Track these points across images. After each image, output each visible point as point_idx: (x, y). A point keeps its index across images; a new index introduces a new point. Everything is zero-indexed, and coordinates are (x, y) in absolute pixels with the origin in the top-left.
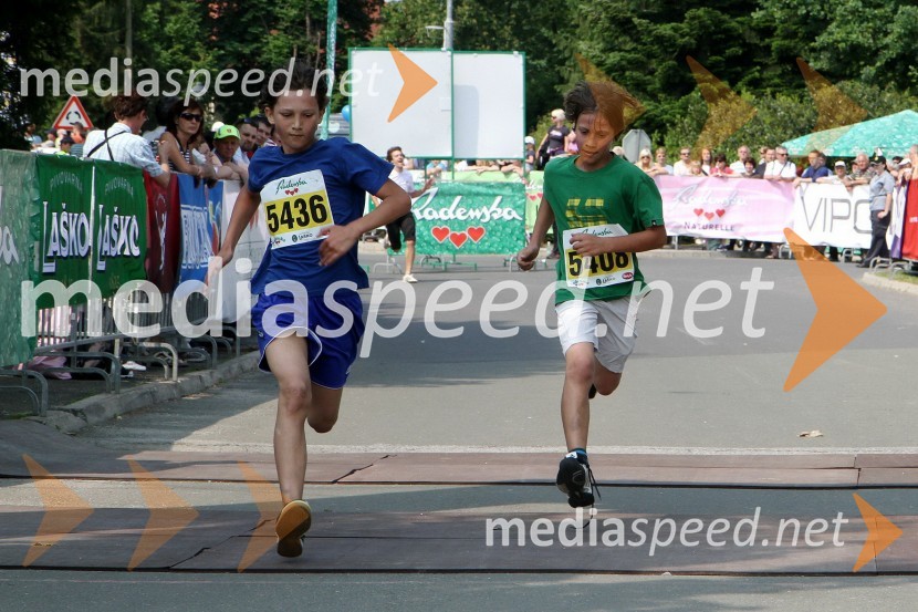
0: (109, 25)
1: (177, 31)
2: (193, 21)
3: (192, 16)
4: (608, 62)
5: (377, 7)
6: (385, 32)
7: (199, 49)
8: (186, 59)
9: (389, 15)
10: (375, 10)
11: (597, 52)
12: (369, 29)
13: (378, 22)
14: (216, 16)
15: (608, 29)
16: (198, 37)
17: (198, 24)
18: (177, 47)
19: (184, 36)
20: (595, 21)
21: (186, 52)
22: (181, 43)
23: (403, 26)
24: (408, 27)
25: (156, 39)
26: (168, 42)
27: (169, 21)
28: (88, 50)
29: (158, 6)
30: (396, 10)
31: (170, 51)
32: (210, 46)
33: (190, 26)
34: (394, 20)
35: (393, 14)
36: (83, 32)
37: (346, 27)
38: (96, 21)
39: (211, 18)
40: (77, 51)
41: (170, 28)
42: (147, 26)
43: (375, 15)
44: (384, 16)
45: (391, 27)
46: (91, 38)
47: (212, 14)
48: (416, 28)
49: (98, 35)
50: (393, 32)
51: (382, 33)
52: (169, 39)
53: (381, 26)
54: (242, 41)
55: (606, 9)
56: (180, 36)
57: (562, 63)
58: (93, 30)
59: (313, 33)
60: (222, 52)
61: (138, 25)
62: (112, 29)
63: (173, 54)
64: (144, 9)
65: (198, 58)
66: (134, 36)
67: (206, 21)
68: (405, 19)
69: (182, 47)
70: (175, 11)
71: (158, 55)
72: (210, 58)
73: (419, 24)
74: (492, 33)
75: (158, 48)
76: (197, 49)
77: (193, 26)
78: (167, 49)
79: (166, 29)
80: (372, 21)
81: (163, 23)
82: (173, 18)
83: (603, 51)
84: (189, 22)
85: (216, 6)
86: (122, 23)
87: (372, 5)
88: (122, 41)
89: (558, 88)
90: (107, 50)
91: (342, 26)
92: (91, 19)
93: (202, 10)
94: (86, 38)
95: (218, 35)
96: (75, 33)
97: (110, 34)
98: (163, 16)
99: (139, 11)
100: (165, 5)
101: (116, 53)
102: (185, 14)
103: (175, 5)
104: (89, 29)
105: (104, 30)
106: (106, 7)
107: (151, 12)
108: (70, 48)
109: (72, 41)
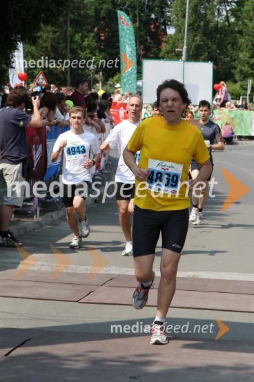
0: (61, 41)
1: (88, 45)
2: (94, 41)
3: (93, 38)
4: (251, 62)
5: (165, 36)
8: (91, 56)
9: (169, 40)
11: (247, 58)
12: (161, 44)
13: (165, 42)
14: (103, 38)
15: (251, 49)
16: (96, 48)
17: (96, 42)
18: (88, 51)
19: (90, 46)
20: (247, 46)
21: (91, 53)
22: (89, 49)
23: (174, 44)
25: (79, 48)
27: (85, 41)
28: (53, 51)
29: (80, 34)
30: (171, 38)
31: (84, 53)
32: (101, 51)
34: (170, 42)
36: (51, 44)
38: (56, 40)
39: (101, 39)
40: (49, 51)
41: (85, 43)
42: (76, 42)
43: (164, 39)
44: (167, 40)
45: (169, 44)
46: (55, 47)
49: (56, 45)
50: (170, 46)
51: (166, 47)
52: (85, 48)
53: (165, 44)
54: (113, 48)
55: (251, 41)
57: (234, 60)
58: (55, 43)
59: (140, 46)
61: (72, 42)
62: (63, 43)
63: (86, 54)
64: (75, 35)
65: (95, 55)
66: (71, 46)
67: (99, 40)
68: (175, 41)
70: (86, 37)
71: (80, 54)
72: (101, 56)
74: (209, 48)
75: (79, 51)
76: (96, 52)
77: (94, 44)
79: (84, 44)
80: (162, 41)
82: (87, 39)
83: (249, 58)
84: (92, 41)
85: (103, 35)
86: (65, 40)
87: (163, 35)
88: (66, 48)
89: (232, 71)
90: (60, 51)
91: (150, 43)
92: (54, 39)
93: (97, 36)
94: (52, 46)
95: (104, 46)
96: (48, 45)
97: (61, 45)
98: (82, 39)
99: (72, 37)
100: (83, 34)
101: (64, 52)
102: (91, 38)
103: (86, 34)
104: (53, 43)
105: (59, 43)
106: (60, 35)
107: (77, 37)
108: (46, 50)
109: (47, 47)
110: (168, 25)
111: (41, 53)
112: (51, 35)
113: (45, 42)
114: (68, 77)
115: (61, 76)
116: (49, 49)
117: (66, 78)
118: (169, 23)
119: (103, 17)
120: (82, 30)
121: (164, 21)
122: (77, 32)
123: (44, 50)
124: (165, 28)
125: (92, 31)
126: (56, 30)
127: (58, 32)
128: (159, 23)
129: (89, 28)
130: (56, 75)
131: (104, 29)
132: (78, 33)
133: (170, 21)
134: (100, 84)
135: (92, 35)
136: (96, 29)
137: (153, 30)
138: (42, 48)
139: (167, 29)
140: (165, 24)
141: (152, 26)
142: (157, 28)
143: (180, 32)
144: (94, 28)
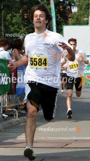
1: (16, 22)
2: (20, 19)
3: (20, 17)
5: (70, 14)
6: (73, 20)
7: (22, 27)
8: (18, 29)
9: (73, 16)
10: (70, 15)
12: (68, 20)
13: (70, 18)
16: (21, 23)
17: (21, 19)
18: (16, 26)
19: (18, 23)
21: (18, 28)
22: (17, 25)
23: (77, 19)
24: (79, 19)
25: (10, 24)
26: (13, 25)
27: (14, 19)
29: (10, 15)
30: (75, 14)
31: (14, 27)
32: (25, 26)
33: (19, 20)
34: (75, 17)
35: (75, 15)
37: (62, 19)
39: (25, 18)
41: (14, 21)
42: (8, 20)
43: (70, 16)
44: (72, 16)
47: (25, 17)
48: (81, 19)
50: (75, 20)
51: (72, 21)
52: (14, 24)
53: (71, 19)
56: (17, 23)
60: (28, 27)
61: (5, 20)
63: (15, 28)
64: (7, 16)
65: (21, 29)
66: (4, 24)
67: (23, 19)
68: (78, 17)
69: (17, 26)
70: (15, 16)
71: (10, 28)
72: (25, 29)
73: (82, 18)
75: (10, 26)
76: (21, 27)
77: (20, 20)
78: (13, 27)
79: (13, 21)
80: (69, 18)
81: (12, 20)
82: (15, 18)
84: (19, 19)
85: (26, 15)
87: (69, 13)
91: (60, 19)
93: (23, 16)
95: (27, 22)
98: (12, 18)
99: (5, 17)
100: (12, 15)
102: (18, 17)
103: (15, 14)
107: (9, 17)
110: (72, 6)
118: (73, 4)
119: (26, 2)
120: (11, 12)
121: (70, 3)
122: (8, 13)
124: (71, 8)
128: (66, 5)
129: (16, 10)
131: (27, 11)
132: (9, 14)
133: (73, 2)
135: (18, 15)
137: (61, 10)
139: (72, 9)
140: (70, 5)
141: (61, 7)
142: (64, 8)
143: (82, 10)
144: (20, 10)
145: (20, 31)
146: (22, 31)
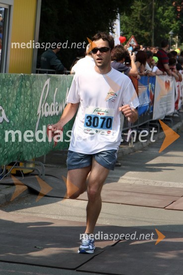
0: (148, 13)
1: (168, 15)
3: (172, 11)
8: (170, 23)
14: (179, 10)
16: (174, 17)
17: (174, 13)
18: (167, 20)
19: (169, 17)
21: (170, 21)
25: (161, 18)
26: (164, 18)
28: (141, 21)
29: (162, 8)
32: (177, 20)
36: (140, 15)
38: (144, 12)
39: (178, 11)
40: (138, 21)
41: (166, 14)
42: (159, 13)
49: (144, 16)
58: (143, 14)
61: (156, 13)
62: (149, 14)
63: (166, 22)
64: (158, 8)
65: (173, 23)
66: (155, 16)
67: (176, 12)
70: (167, 9)
71: (161, 22)
72: (177, 24)
75: (161, 20)
76: (173, 21)
78: (164, 20)
82: (167, 11)
84: (171, 13)
85: (179, 7)
86: (151, 12)
88: (151, 18)
90: (147, 20)
92: (142, 12)
93: (175, 9)
94: (141, 17)
95: (180, 16)
96: (138, 16)
97: (148, 16)
98: (164, 11)
99: (156, 9)
100: (164, 7)
101: (149, 21)
102: (170, 10)
103: (167, 7)
104: (142, 14)
105: (146, 15)
106: (147, 8)
107: (160, 10)
108: (136, 20)
109: (137, 18)
111: (132, 22)
112: (140, 9)
113: (136, 14)
114: (153, 40)
115: (147, 39)
116: (139, 19)
117: (150, 41)
120: (163, 4)
122: (159, 6)
123: (135, 19)
125: (171, 5)
126: (144, 4)
127: (145, 6)
129: (169, 2)
130: (144, 38)
131: (180, 4)
132: (161, 6)
134: (177, 45)
135: (171, 7)
136: (174, 3)
138: (134, 18)
144: (173, 3)
145: (172, 25)
146: (174, 25)
